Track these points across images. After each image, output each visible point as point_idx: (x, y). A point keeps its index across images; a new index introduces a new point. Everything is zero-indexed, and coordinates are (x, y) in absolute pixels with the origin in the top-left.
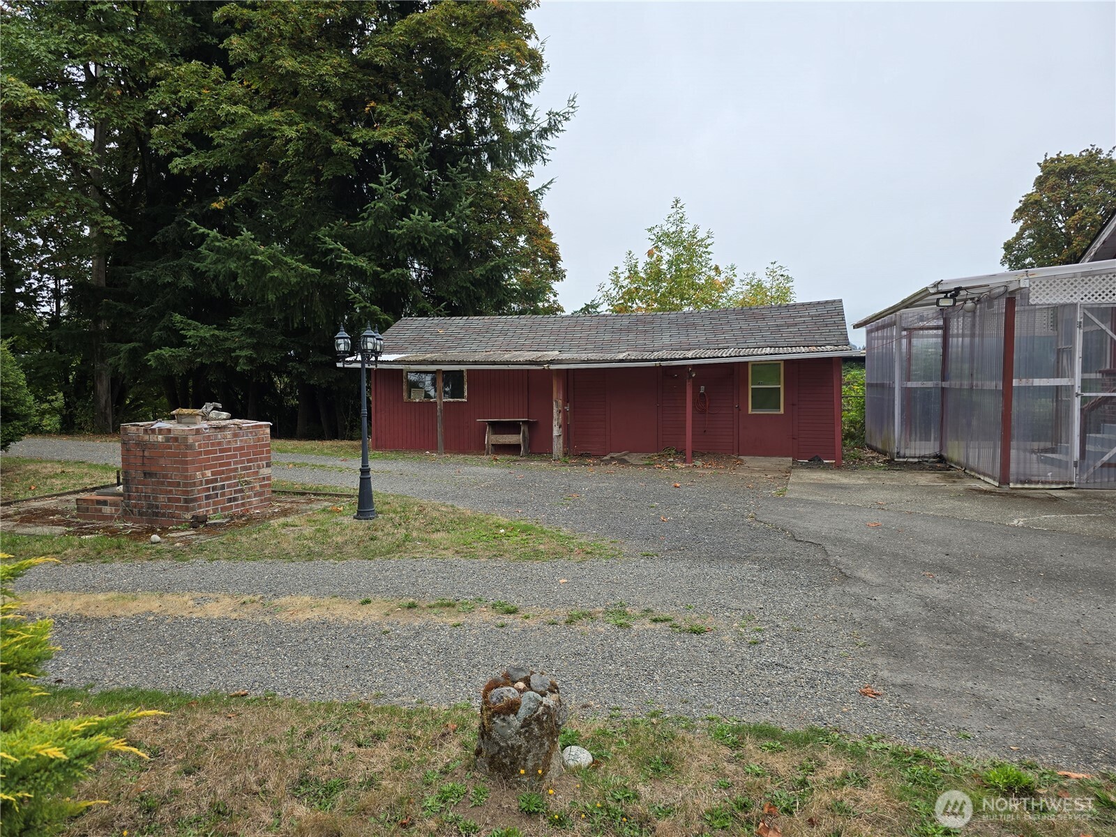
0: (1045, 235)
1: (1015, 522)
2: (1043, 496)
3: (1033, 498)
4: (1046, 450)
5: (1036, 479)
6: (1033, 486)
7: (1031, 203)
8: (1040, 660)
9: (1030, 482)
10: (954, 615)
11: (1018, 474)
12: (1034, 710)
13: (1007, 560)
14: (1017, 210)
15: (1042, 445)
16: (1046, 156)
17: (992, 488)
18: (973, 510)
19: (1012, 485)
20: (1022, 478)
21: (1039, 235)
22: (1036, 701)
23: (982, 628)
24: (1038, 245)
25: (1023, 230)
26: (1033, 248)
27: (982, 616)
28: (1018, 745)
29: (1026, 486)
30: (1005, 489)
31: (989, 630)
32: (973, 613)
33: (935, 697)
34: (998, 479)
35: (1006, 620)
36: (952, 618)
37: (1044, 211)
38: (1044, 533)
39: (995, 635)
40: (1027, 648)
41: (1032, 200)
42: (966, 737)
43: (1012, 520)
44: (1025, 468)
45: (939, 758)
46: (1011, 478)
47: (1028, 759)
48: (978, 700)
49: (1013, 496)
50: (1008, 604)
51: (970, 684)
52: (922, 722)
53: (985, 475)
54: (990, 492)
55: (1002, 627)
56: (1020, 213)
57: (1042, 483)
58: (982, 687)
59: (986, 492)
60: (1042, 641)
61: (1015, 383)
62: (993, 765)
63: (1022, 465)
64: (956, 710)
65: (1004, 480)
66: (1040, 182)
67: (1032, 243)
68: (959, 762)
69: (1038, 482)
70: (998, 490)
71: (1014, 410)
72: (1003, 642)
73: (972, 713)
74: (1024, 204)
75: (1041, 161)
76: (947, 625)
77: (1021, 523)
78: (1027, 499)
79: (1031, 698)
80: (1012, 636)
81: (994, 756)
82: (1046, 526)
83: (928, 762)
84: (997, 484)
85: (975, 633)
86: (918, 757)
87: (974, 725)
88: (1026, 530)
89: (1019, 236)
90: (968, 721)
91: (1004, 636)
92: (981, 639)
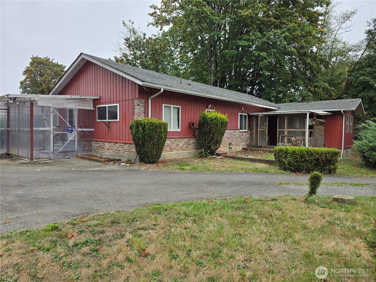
0: (34, 82)
1: (38, 170)
2: (43, 162)
3: (41, 163)
4: (42, 150)
5: (41, 158)
6: (40, 160)
7: (29, 70)
8: (52, 201)
9: (39, 159)
10: (27, 197)
11: (36, 157)
12: (54, 212)
13: (38, 180)
14: (24, 71)
15: (41, 148)
16: (33, 56)
17: (28, 162)
18: (24, 168)
19: (34, 160)
20: (37, 158)
21: (32, 81)
22: (54, 210)
23: (36, 198)
24: (32, 84)
25: (26, 78)
26: (30, 85)
27: (35, 195)
28: (52, 220)
29: (38, 160)
30: (32, 162)
31: (38, 198)
32: (32, 195)
33: (27, 217)
34: (30, 159)
35: (41, 195)
36: (26, 198)
37: (33, 73)
38: (47, 172)
39: (40, 199)
40: (49, 200)
41: (29, 69)
42: (38, 223)
43: (36, 170)
44: (38, 155)
45: (33, 230)
46: (34, 158)
47: (55, 222)
48: (39, 214)
49: (35, 163)
50: (41, 191)
51: (36, 212)
52: (25, 224)
53: (25, 158)
54: (28, 163)
55: (41, 197)
56: (25, 73)
57: (43, 159)
58: (39, 211)
59: (26, 163)
60: (52, 197)
61: (34, 129)
62: (47, 226)
63: (37, 155)
64: (34, 219)
65: (32, 159)
66: (31, 64)
67: (30, 83)
68: (38, 229)
69: (42, 159)
70: (30, 162)
71: (34, 137)
72: (42, 200)
73: (38, 218)
74: (27, 70)
75: (32, 57)
76: (26, 200)
77: (39, 170)
78: (39, 164)
79: (53, 210)
80: (44, 198)
81: (46, 225)
82: (47, 170)
83: (30, 231)
84: (29, 160)
85: (34, 200)
86: (27, 231)
87: (40, 220)
88: (41, 172)
89: (25, 80)
90: (38, 220)
91: (42, 199)
92: (36, 201)
